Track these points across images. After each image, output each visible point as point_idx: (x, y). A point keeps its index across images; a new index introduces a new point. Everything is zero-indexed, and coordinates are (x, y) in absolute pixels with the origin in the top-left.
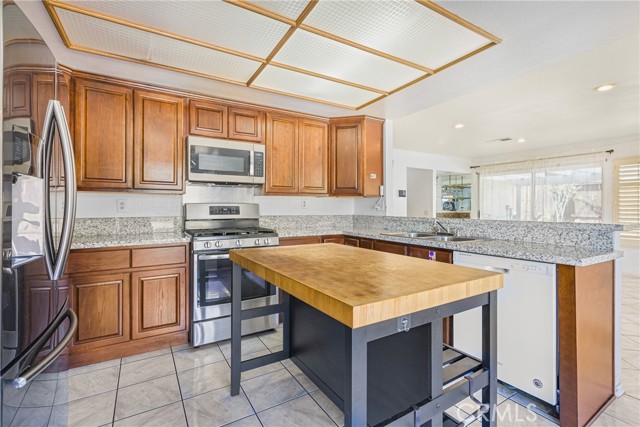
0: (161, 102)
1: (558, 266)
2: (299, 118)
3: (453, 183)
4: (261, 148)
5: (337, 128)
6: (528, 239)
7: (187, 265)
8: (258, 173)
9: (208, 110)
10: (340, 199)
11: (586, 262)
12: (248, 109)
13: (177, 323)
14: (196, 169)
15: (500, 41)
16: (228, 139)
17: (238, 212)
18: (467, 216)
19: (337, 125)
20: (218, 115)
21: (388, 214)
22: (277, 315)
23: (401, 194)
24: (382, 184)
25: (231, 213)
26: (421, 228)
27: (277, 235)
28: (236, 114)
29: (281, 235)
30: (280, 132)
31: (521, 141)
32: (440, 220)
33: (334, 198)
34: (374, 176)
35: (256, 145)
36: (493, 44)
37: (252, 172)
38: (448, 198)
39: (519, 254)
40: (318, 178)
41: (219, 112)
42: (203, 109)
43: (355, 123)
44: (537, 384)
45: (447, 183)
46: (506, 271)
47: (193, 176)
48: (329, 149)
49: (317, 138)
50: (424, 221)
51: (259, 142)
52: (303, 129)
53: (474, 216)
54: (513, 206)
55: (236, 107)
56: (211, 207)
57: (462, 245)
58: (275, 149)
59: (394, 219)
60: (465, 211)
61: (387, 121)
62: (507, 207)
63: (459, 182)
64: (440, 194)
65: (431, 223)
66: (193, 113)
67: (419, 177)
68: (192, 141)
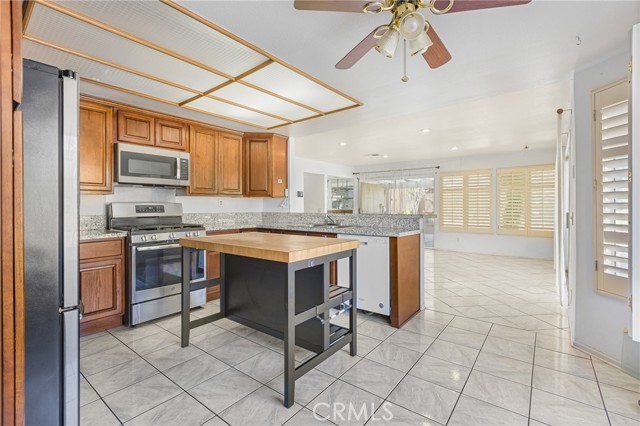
0: (89, 110)
1: (391, 238)
2: (218, 131)
3: (340, 185)
4: (186, 156)
5: (250, 141)
6: (380, 225)
7: (123, 257)
8: (184, 177)
9: (135, 120)
10: (251, 199)
11: (401, 235)
12: (173, 121)
13: (114, 307)
14: (125, 173)
15: (362, 104)
16: (155, 146)
17: (162, 210)
18: (351, 212)
19: (251, 138)
20: (145, 125)
21: (292, 211)
22: (205, 290)
23: (299, 194)
24: (287, 187)
25: (156, 211)
26: (316, 221)
27: (204, 229)
28: (162, 125)
29: (208, 229)
30: (202, 143)
31: (386, 156)
32: (330, 215)
33: (247, 199)
34: (280, 181)
35: (182, 153)
36: (358, 105)
37: (178, 175)
38: (337, 197)
39: (372, 233)
40: (234, 181)
41: (146, 122)
42: (131, 118)
43: (264, 138)
44: (381, 306)
45: (335, 185)
46: (366, 243)
47: (122, 179)
48: (244, 158)
49: (232, 149)
50: (318, 216)
51: (183, 150)
52: (221, 140)
53: (356, 212)
54: (384, 204)
55: (163, 119)
56: (137, 207)
57: (342, 230)
58: (198, 156)
59: (296, 215)
60: (350, 209)
61: (291, 139)
62: (381, 205)
63: (345, 185)
64: (331, 195)
65: (323, 217)
66: (122, 122)
67: (314, 180)
68: (122, 147)
